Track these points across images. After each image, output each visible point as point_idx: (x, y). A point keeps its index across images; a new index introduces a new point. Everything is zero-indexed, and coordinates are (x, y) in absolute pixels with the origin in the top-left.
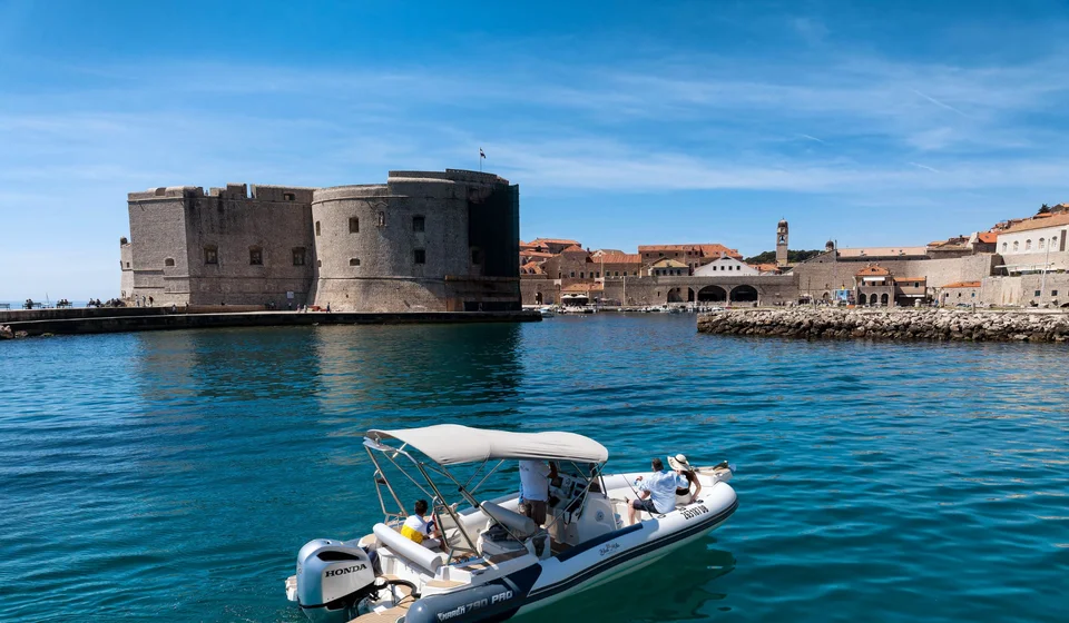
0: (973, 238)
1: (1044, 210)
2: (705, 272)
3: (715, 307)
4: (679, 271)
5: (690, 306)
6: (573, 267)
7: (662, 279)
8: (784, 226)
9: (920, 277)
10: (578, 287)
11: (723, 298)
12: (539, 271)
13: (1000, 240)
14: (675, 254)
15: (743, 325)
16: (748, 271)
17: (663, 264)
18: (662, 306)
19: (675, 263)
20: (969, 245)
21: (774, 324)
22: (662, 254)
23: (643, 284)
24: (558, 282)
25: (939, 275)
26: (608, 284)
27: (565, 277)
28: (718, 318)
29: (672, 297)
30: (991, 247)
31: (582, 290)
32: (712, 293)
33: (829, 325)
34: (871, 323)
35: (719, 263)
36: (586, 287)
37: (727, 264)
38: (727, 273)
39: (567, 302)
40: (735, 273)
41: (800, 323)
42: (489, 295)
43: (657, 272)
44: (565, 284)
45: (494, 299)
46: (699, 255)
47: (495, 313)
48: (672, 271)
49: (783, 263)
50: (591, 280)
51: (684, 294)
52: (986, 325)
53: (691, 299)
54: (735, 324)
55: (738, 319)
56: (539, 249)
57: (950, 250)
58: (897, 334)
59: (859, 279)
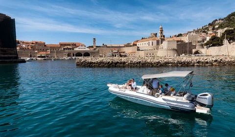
0: (132, 43)
1: (143, 38)
2: (77, 49)
3: (80, 58)
4: (70, 49)
5: (73, 57)
6: (41, 47)
7: (66, 51)
8: (94, 39)
9: (124, 51)
10: (42, 53)
11: (82, 56)
12: (30, 48)
13: (137, 44)
14: (69, 45)
15: (91, 63)
16: (87, 49)
17: (66, 47)
18: (66, 58)
19: (69, 47)
20: (132, 45)
21: (101, 62)
22: (65, 45)
23: (60, 52)
24: (37, 51)
25: (127, 50)
26: (50, 52)
27: (38, 50)
28: (83, 61)
29: (69, 55)
30: (136, 45)
31: (43, 54)
32: (79, 54)
33: (118, 63)
34: (129, 62)
35: (80, 47)
36: (45, 53)
37: (82, 47)
38: (82, 50)
39: (39, 57)
40: (84, 50)
41: (109, 62)
42: (4, 54)
43: (64, 49)
44: (38, 52)
45: (6, 56)
46: (75, 45)
47: (6, 60)
48: (68, 49)
49: (95, 48)
50: (46, 51)
51: (72, 55)
52: (160, 62)
53: (74, 56)
54: (88, 63)
55: (89, 61)
56: (33, 43)
57: (128, 45)
58: (138, 65)
59: (112, 51)
